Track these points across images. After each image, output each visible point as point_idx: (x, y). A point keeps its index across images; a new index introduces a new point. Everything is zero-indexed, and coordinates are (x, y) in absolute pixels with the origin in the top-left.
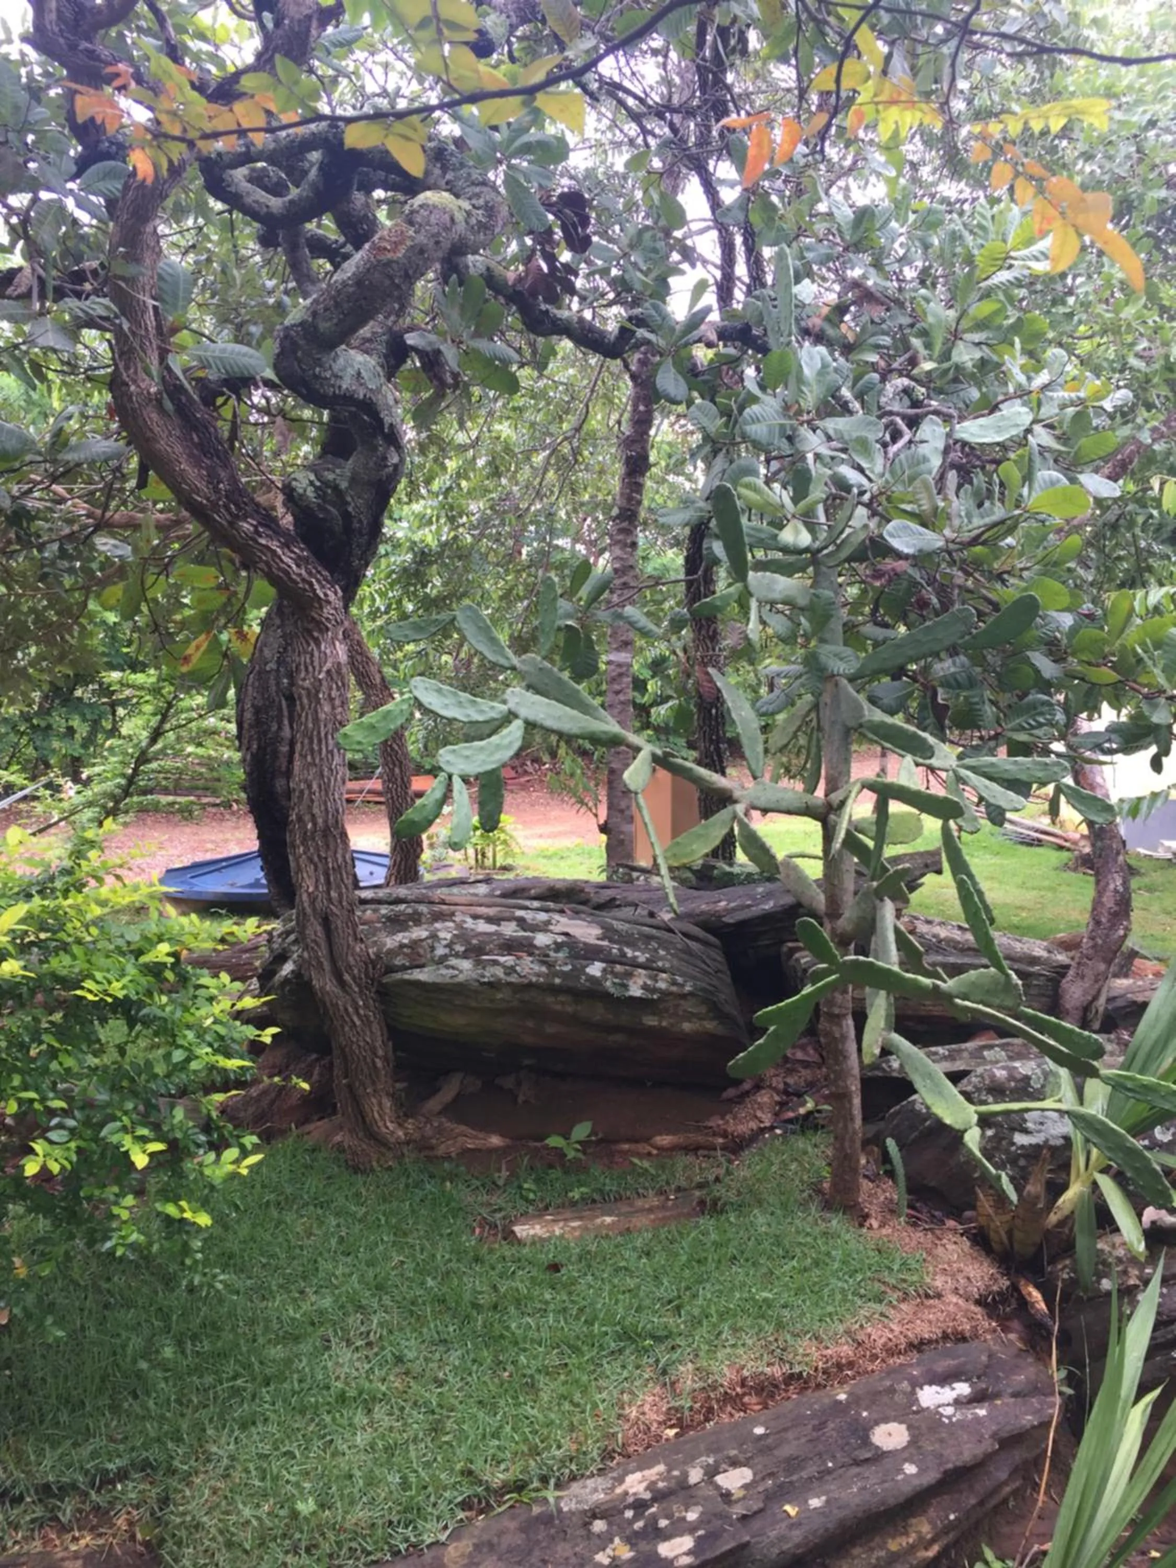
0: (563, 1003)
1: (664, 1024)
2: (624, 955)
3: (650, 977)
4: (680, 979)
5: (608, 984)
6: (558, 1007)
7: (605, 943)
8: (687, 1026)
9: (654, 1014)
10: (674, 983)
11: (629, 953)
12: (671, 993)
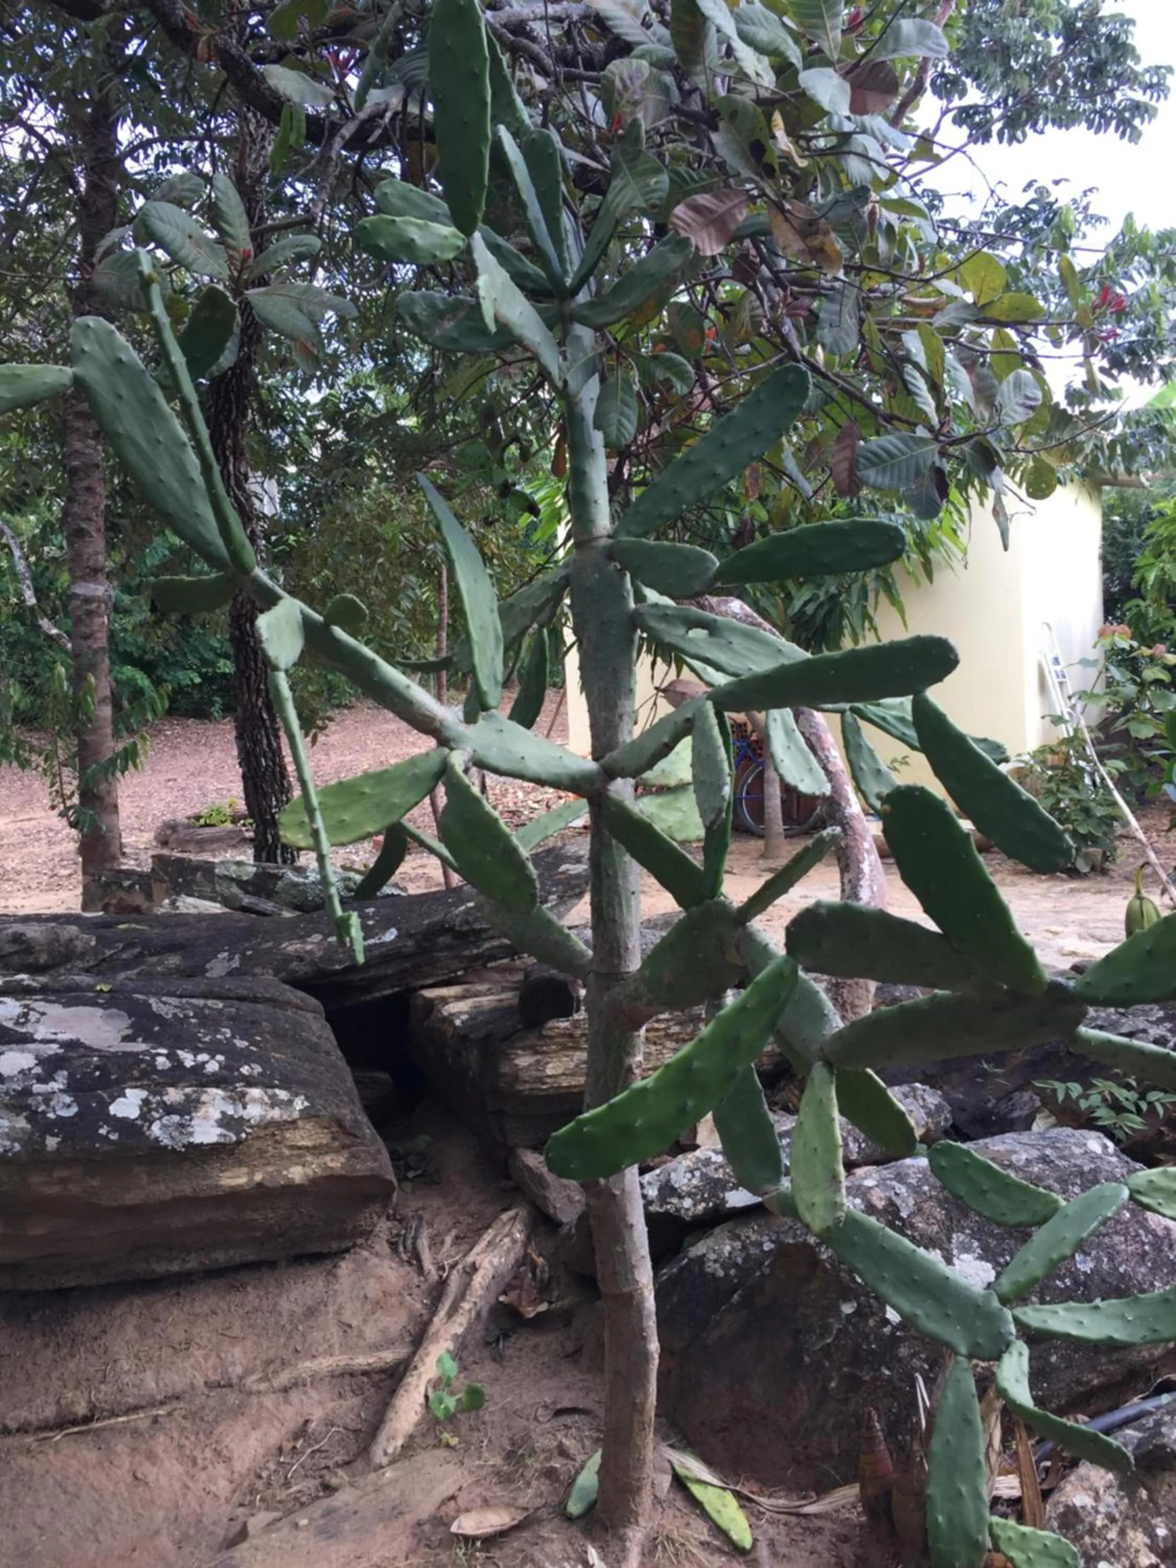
0: (63, 1181)
1: (258, 1177)
2: (178, 1064)
3: (233, 1100)
4: (283, 1095)
5: (156, 1129)
6: (54, 1190)
7: (139, 1046)
8: (297, 1174)
9: (241, 1163)
10: (275, 1103)
11: (188, 1059)
12: (272, 1123)
